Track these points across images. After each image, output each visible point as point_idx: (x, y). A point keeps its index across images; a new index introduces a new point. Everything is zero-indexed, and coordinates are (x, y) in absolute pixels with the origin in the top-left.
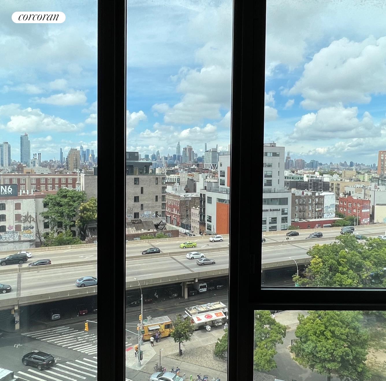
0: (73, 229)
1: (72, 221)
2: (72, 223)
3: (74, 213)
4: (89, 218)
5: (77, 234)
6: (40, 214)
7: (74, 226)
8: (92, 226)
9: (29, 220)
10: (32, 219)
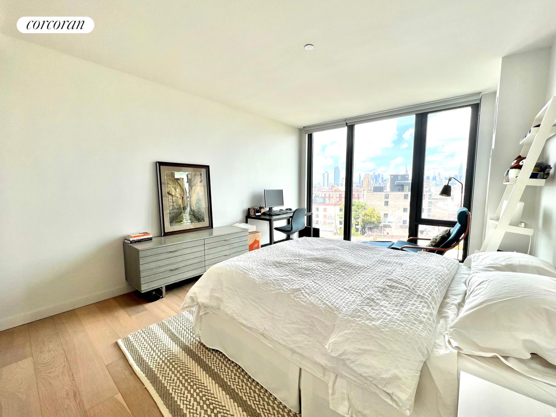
0: (357, 227)
1: (356, 222)
2: (357, 223)
3: (358, 217)
4: (368, 221)
5: (359, 230)
6: (337, 215)
7: (358, 225)
8: (370, 227)
9: (331, 218)
10: (333, 218)
